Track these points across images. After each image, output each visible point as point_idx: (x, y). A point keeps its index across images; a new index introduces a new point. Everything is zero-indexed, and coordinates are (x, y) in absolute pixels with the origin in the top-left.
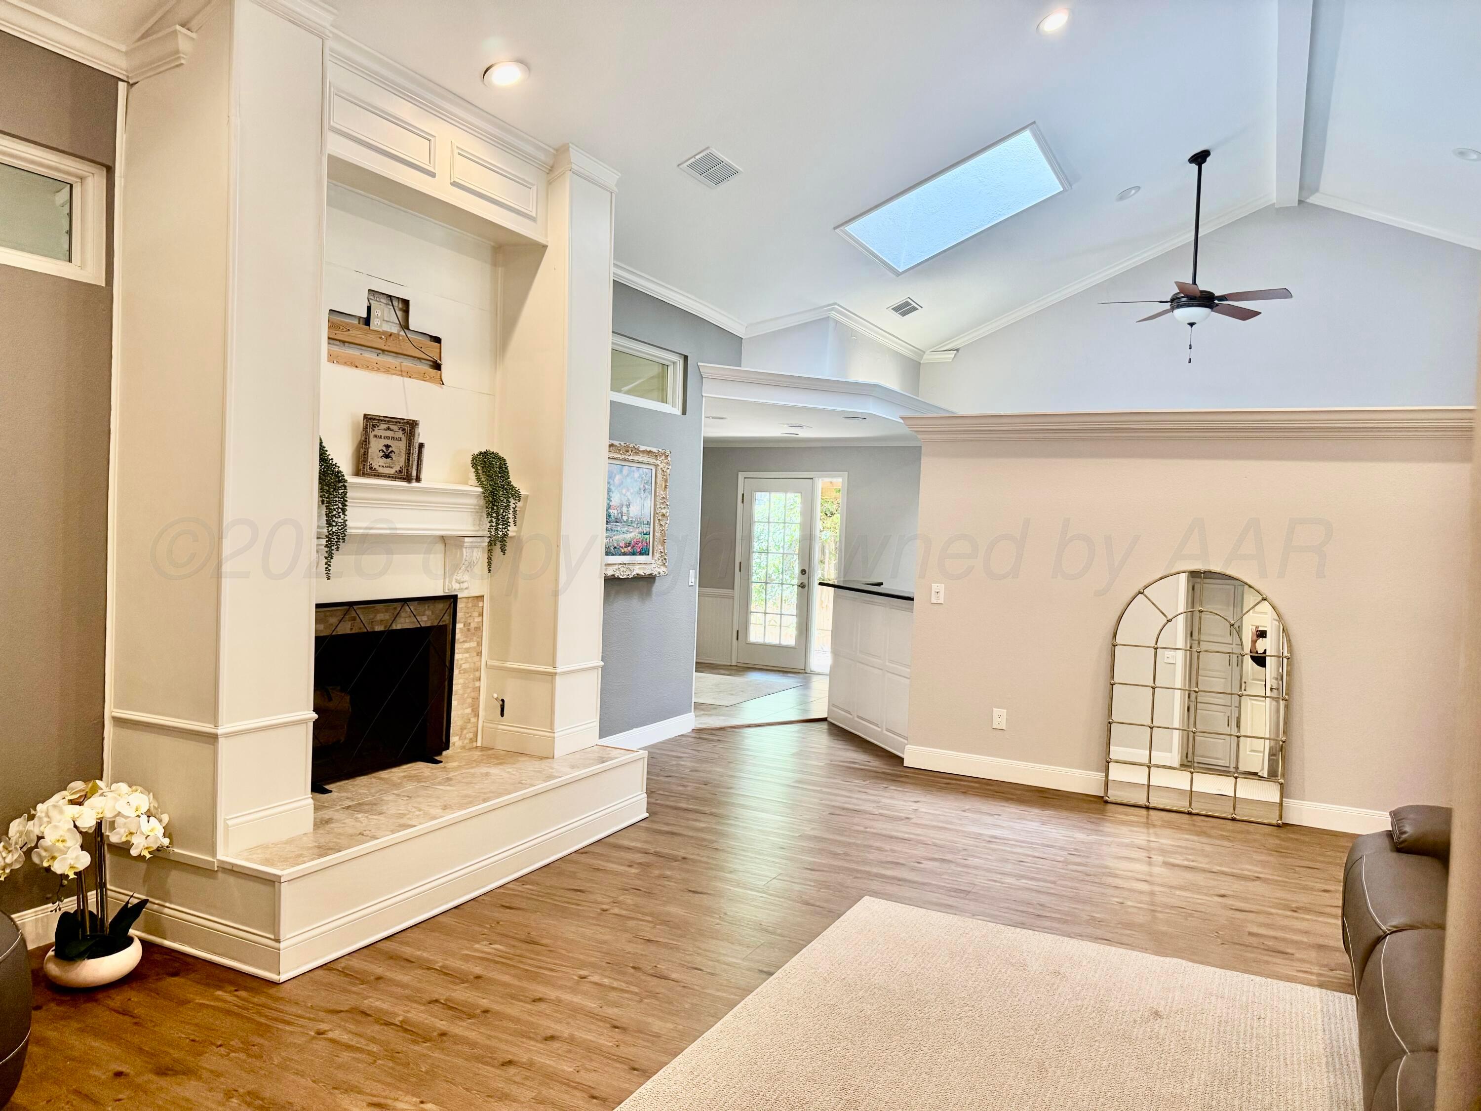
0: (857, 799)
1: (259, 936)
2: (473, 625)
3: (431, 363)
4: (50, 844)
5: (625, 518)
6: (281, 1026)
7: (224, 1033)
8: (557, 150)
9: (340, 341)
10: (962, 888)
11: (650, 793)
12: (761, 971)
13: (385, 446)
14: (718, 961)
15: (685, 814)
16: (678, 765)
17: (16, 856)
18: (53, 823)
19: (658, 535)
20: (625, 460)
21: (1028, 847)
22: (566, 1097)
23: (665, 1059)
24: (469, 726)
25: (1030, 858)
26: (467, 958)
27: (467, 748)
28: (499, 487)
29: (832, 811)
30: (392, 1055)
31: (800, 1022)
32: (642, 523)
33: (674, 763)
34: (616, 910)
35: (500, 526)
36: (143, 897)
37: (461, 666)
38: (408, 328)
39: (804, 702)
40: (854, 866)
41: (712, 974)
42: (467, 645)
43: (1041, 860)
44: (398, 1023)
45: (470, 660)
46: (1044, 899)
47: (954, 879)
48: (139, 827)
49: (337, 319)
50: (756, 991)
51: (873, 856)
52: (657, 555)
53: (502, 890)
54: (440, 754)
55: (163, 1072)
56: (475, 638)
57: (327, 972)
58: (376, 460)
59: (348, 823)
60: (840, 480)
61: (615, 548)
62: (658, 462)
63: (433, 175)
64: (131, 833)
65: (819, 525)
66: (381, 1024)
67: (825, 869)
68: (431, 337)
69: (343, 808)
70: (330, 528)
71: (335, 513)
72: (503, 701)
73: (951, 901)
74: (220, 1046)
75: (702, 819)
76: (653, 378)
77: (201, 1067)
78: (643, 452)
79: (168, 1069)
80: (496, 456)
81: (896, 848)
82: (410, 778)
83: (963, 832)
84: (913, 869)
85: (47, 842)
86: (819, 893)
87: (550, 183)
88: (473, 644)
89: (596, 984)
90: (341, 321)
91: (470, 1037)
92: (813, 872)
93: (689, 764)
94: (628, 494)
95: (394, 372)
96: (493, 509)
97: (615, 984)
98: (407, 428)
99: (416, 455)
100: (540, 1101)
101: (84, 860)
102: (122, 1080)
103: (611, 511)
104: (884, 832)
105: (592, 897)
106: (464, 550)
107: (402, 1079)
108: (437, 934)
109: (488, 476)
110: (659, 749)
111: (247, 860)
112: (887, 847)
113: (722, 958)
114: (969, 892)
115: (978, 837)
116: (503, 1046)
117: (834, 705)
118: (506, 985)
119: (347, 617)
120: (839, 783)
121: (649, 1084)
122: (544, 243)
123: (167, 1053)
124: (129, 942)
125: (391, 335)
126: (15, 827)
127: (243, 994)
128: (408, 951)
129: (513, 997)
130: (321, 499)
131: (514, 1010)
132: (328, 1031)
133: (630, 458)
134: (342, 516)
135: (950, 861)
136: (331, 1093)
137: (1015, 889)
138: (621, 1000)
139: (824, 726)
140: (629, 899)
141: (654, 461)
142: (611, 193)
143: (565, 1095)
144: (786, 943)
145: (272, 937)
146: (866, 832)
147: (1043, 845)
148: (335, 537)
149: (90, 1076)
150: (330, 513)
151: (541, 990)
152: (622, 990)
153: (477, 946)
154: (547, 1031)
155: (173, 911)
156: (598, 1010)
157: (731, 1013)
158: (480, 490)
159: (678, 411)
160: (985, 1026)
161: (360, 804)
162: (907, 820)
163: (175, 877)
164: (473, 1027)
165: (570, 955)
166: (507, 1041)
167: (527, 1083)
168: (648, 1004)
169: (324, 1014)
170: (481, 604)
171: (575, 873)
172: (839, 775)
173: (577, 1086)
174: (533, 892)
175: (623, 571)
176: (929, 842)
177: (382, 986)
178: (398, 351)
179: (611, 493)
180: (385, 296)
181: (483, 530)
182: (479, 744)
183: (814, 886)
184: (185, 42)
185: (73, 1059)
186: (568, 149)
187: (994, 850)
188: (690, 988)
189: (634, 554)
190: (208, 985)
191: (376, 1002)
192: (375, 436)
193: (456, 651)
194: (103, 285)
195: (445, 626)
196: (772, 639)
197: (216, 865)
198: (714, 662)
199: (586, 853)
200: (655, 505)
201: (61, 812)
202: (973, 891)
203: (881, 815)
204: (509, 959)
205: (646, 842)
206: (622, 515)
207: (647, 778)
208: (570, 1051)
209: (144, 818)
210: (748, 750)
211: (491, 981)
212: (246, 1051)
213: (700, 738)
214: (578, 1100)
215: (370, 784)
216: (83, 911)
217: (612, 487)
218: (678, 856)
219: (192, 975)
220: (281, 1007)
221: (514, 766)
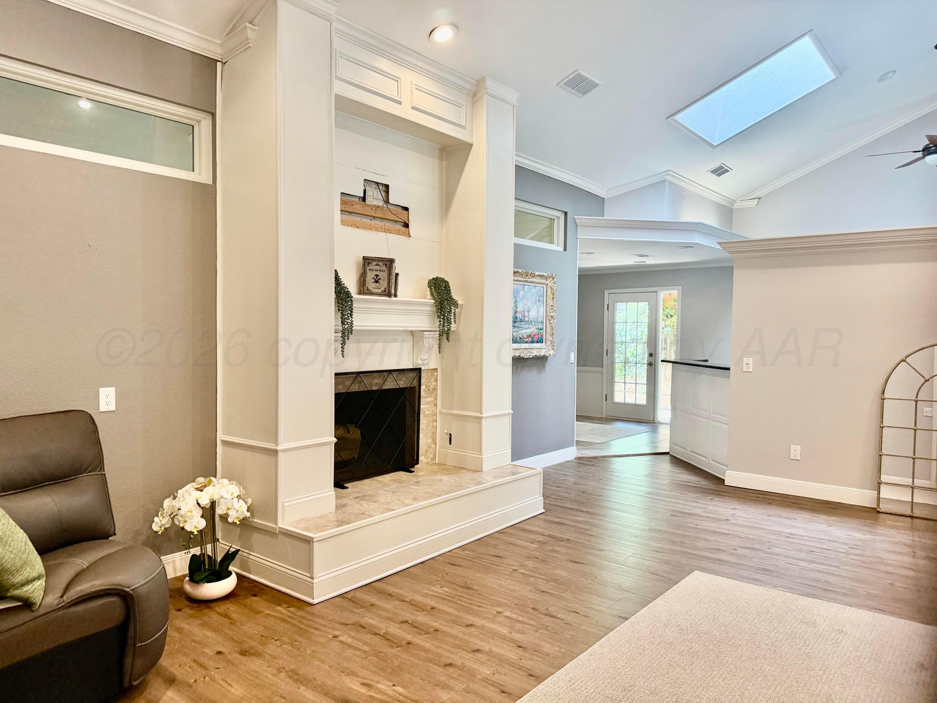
0: (690, 506)
1: (301, 574)
2: (431, 387)
3: (403, 224)
4: (184, 513)
5: (526, 319)
6: (312, 631)
7: (280, 632)
8: (478, 81)
9: (348, 212)
10: (767, 568)
11: (545, 496)
12: (620, 617)
13: (375, 275)
14: (590, 608)
15: (568, 511)
16: (565, 480)
17: (167, 520)
18: (186, 501)
19: (548, 330)
20: (526, 281)
21: (817, 542)
22: (486, 690)
23: (552, 670)
24: (431, 450)
25: (820, 549)
26: (426, 595)
27: (430, 464)
28: (445, 299)
29: (674, 514)
30: (377, 654)
31: (647, 652)
32: (538, 322)
33: (563, 478)
34: (522, 571)
35: (446, 324)
36: (238, 548)
37: (425, 412)
38: (388, 203)
39: (654, 442)
40: (688, 551)
41: (586, 616)
42: (428, 399)
43: (828, 551)
44: (382, 634)
45: (430, 409)
46: (830, 578)
47: (761, 561)
48: (233, 505)
49: (346, 198)
50: (616, 630)
51: (701, 544)
52: (549, 343)
53: (450, 554)
54: (413, 467)
55: (243, 653)
56: (433, 395)
57: (342, 599)
58: (371, 285)
59: (355, 507)
60: (676, 292)
61: (520, 338)
62: (548, 282)
63: (400, 103)
64: (228, 509)
65: (662, 324)
66: (372, 634)
67: (666, 551)
68: (403, 207)
69: (355, 498)
70: (344, 326)
71: (346, 316)
72: (450, 434)
73: (759, 577)
74: (277, 640)
75: (581, 515)
76: (545, 228)
77: (265, 652)
78: (538, 276)
79: (246, 651)
80: (443, 280)
81: (718, 540)
82: (395, 481)
83: (768, 530)
84: (731, 554)
85: (181, 512)
86: (662, 567)
87: (474, 103)
88: (432, 399)
89: (508, 617)
90: (348, 200)
91: (426, 646)
92: (659, 553)
93: (572, 479)
94: (529, 303)
95: (381, 230)
96: (441, 313)
97: (520, 619)
98: (388, 264)
99: (394, 280)
100: (468, 691)
101: (202, 524)
102: (221, 656)
103: (517, 315)
104: (710, 529)
105: (505, 561)
106: (424, 339)
107: (383, 670)
108: (409, 579)
109: (438, 292)
110: (553, 469)
111: (295, 527)
112: (712, 539)
113: (592, 606)
114: (773, 571)
115: (780, 533)
116: (445, 653)
117: (674, 444)
118: (450, 614)
119: (356, 381)
120: (678, 496)
121: (541, 686)
122: (471, 142)
123: (247, 643)
124: (229, 574)
125: (378, 207)
126: (167, 503)
127: (292, 609)
128: (391, 589)
129: (454, 622)
130: (338, 308)
131: (455, 631)
132: (339, 636)
133: (529, 280)
134: (350, 319)
135: (758, 550)
136: (339, 675)
137: (807, 570)
138: (524, 629)
139: (667, 457)
140: (530, 564)
141: (545, 281)
142: (514, 106)
143: (485, 689)
144: (637, 599)
145: (309, 575)
146: (697, 528)
147: (829, 540)
148: (346, 331)
149: (203, 653)
150: (343, 317)
151: (472, 619)
152: (524, 623)
153: (433, 588)
154: (474, 646)
155: (255, 557)
156: (508, 635)
157: (598, 643)
158: (433, 301)
159: (561, 249)
160: (784, 666)
161: (365, 496)
162: (727, 521)
163: (256, 537)
164: (428, 640)
165: (492, 597)
166: (449, 651)
167: (460, 679)
168: (542, 634)
169: (338, 625)
170: (436, 374)
171: (496, 545)
172: (677, 490)
173: (494, 684)
174: (469, 556)
175: (526, 353)
176: (742, 536)
177: (374, 610)
178: (383, 217)
179: (517, 303)
180: (374, 183)
181: (435, 327)
182: (437, 462)
183: (658, 562)
184: (251, 33)
185: (195, 641)
186: (484, 81)
187: (792, 543)
188: (570, 625)
189: (533, 342)
190: (273, 602)
191: (369, 620)
192: (370, 270)
193: (422, 403)
194: (212, 184)
195: (414, 387)
196: (630, 400)
197: (277, 530)
198: (591, 416)
199: (504, 533)
200: (546, 310)
201: (190, 494)
202: (775, 570)
203: (707, 517)
204: (453, 598)
205: (543, 528)
206: (524, 318)
207: (543, 488)
208: (489, 660)
209: (236, 500)
210: (613, 472)
211: (441, 611)
212: (292, 645)
213: (580, 463)
214: (492, 693)
215: (371, 484)
216: (204, 554)
217: (517, 299)
218: (564, 538)
219: (264, 597)
220: (314, 619)
221: (458, 475)
